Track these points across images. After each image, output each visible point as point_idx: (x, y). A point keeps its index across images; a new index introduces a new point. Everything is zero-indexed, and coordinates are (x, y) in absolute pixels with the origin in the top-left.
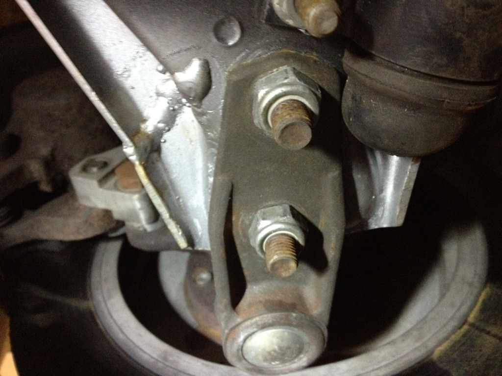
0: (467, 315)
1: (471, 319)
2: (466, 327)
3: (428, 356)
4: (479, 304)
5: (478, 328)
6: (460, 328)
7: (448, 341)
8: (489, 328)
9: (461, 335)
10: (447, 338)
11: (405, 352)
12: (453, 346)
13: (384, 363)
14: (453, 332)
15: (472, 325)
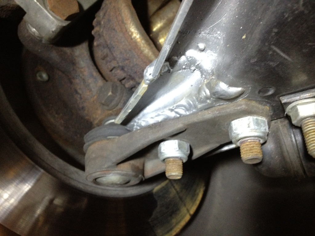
2: (167, 181)
3: (152, 190)
5: (171, 183)
8: (175, 185)
9: (165, 184)
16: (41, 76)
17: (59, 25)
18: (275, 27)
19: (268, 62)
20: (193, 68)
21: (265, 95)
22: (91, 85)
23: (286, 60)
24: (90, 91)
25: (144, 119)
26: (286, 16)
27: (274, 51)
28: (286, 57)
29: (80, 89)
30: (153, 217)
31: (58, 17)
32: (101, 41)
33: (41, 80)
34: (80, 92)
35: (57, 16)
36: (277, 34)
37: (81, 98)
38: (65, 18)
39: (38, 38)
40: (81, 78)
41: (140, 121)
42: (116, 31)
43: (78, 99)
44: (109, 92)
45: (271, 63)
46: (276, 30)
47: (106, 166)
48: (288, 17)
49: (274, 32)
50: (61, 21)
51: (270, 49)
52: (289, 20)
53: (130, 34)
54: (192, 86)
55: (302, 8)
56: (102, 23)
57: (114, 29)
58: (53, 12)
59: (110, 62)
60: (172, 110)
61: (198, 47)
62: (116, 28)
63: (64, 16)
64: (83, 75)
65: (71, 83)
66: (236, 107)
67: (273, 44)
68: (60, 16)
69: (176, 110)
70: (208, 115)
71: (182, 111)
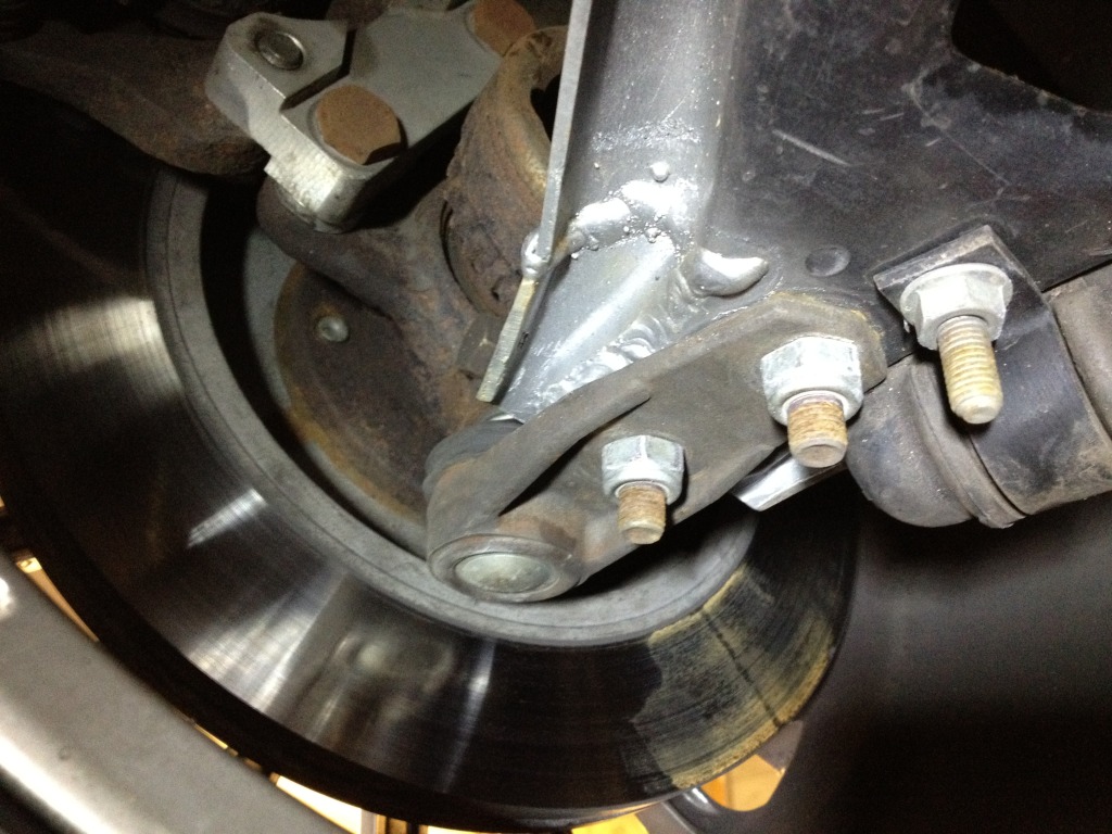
0: (705, 599)
1: (707, 607)
2: (698, 616)
3: (643, 637)
4: (724, 589)
5: (711, 624)
6: (692, 614)
7: (671, 627)
8: (722, 630)
9: (690, 624)
10: (672, 622)
11: (617, 619)
12: (675, 636)
13: (587, 623)
14: (682, 616)
15: (706, 617)
16: (328, 329)
17: (350, 180)
18: (759, 80)
19: (789, 176)
20: (652, 231)
21: (827, 274)
22: (449, 335)
23: (833, 163)
24: (446, 351)
25: (553, 386)
26: (771, 51)
27: (788, 144)
28: (827, 156)
29: (420, 347)
30: (644, 711)
31: (346, 159)
32: (466, 212)
33: (329, 338)
34: (422, 356)
35: (345, 155)
36: (771, 97)
37: (428, 376)
38: (364, 158)
39: (306, 220)
40: (422, 317)
41: (545, 394)
42: (495, 180)
43: (422, 379)
44: (482, 338)
45: (797, 178)
46: (764, 89)
47: (469, 524)
48: (777, 50)
49: (764, 95)
50: (357, 169)
51: (775, 139)
52: (782, 58)
53: (527, 179)
54: (657, 279)
55: (797, 27)
56: (463, 164)
57: (490, 176)
58: (334, 146)
59: (491, 264)
60: (617, 350)
61: (651, 172)
62: (494, 171)
63: (361, 154)
64: (427, 310)
65: (400, 334)
66: (758, 315)
67: (776, 126)
68: (351, 157)
69: (627, 349)
70: (698, 347)
71: (642, 351)
